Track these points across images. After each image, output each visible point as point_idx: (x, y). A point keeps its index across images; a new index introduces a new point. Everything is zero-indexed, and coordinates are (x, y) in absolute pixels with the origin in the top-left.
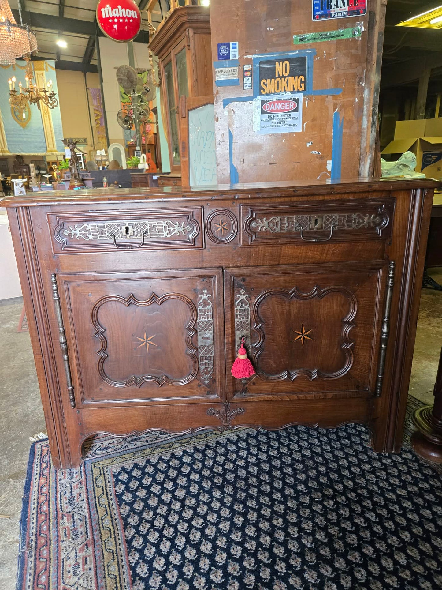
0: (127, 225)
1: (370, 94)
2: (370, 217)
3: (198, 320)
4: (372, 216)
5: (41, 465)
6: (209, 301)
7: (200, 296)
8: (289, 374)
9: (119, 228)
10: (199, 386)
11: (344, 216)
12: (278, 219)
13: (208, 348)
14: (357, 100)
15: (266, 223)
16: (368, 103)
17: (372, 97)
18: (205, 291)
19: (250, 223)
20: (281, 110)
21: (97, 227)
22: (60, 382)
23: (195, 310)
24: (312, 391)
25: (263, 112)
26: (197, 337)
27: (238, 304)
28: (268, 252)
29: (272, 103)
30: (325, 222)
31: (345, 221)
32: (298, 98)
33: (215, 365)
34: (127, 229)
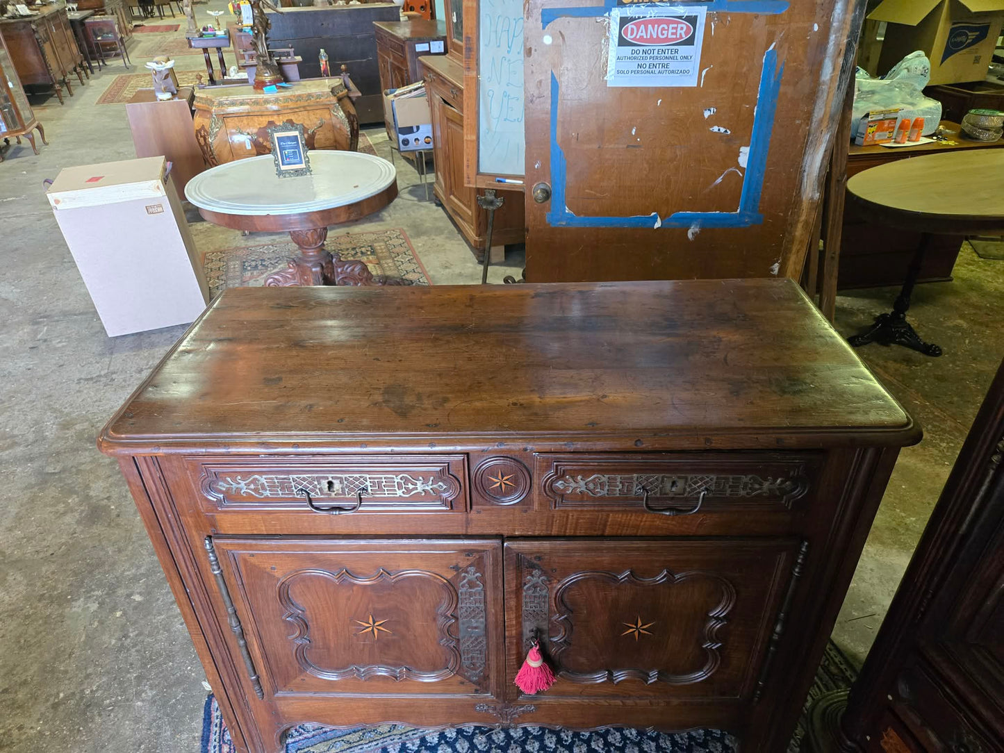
0: (330, 479)
1: (845, 11)
2: (775, 480)
3: (459, 605)
4: (779, 481)
5: (220, 746)
6: (478, 582)
7: (463, 574)
8: (611, 674)
9: (316, 483)
10: (462, 683)
11: (727, 479)
12: (605, 478)
13: (476, 639)
14: (816, 28)
15: (582, 483)
16: (840, 29)
17: (850, 17)
18: (472, 569)
19: (552, 482)
20: (658, 40)
21: (276, 481)
22: (238, 667)
23: (454, 593)
24: (647, 695)
25: (622, 42)
26: (458, 624)
27: (529, 589)
28: (584, 519)
29: (643, 23)
30: (690, 486)
31: (728, 486)
32: (696, 17)
33: (487, 659)
34: (330, 484)
